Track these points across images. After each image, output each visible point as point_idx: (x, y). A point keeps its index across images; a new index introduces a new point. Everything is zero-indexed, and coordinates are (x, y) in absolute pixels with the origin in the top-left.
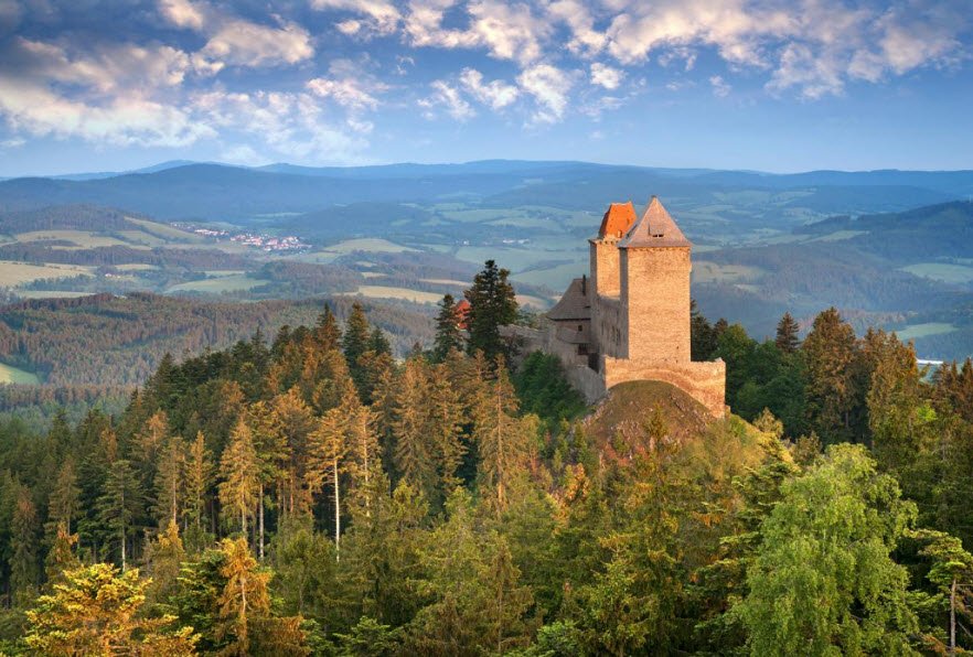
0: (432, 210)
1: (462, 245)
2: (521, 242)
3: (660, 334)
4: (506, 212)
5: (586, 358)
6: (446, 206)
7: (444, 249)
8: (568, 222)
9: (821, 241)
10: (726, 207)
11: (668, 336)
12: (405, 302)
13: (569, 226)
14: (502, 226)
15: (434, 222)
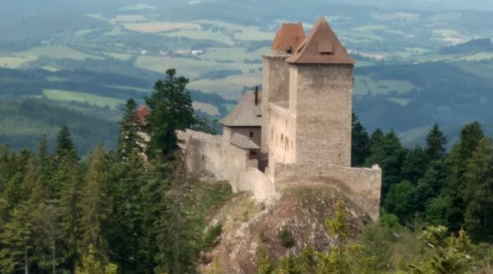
0: (113, 21)
1: (140, 54)
2: (194, 52)
3: (324, 142)
4: (181, 25)
5: (256, 161)
6: (127, 18)
7: (123, 57)
8: (237, 36)
9: (465, 61)
10: (382, 27)
11: (331, 144)
12: (86, 105)
13: (239, 40)
14: (177, 38)
15: (116, 32)
